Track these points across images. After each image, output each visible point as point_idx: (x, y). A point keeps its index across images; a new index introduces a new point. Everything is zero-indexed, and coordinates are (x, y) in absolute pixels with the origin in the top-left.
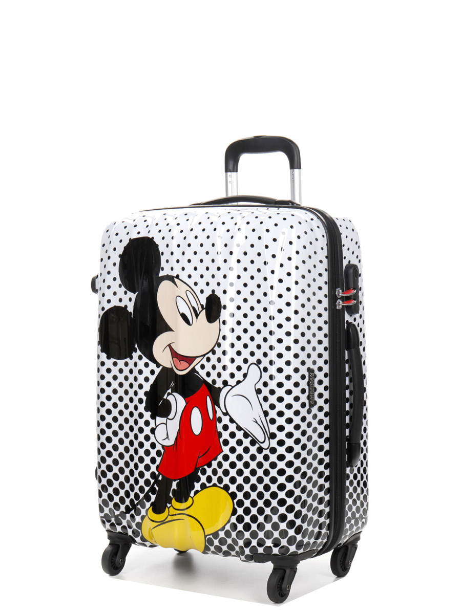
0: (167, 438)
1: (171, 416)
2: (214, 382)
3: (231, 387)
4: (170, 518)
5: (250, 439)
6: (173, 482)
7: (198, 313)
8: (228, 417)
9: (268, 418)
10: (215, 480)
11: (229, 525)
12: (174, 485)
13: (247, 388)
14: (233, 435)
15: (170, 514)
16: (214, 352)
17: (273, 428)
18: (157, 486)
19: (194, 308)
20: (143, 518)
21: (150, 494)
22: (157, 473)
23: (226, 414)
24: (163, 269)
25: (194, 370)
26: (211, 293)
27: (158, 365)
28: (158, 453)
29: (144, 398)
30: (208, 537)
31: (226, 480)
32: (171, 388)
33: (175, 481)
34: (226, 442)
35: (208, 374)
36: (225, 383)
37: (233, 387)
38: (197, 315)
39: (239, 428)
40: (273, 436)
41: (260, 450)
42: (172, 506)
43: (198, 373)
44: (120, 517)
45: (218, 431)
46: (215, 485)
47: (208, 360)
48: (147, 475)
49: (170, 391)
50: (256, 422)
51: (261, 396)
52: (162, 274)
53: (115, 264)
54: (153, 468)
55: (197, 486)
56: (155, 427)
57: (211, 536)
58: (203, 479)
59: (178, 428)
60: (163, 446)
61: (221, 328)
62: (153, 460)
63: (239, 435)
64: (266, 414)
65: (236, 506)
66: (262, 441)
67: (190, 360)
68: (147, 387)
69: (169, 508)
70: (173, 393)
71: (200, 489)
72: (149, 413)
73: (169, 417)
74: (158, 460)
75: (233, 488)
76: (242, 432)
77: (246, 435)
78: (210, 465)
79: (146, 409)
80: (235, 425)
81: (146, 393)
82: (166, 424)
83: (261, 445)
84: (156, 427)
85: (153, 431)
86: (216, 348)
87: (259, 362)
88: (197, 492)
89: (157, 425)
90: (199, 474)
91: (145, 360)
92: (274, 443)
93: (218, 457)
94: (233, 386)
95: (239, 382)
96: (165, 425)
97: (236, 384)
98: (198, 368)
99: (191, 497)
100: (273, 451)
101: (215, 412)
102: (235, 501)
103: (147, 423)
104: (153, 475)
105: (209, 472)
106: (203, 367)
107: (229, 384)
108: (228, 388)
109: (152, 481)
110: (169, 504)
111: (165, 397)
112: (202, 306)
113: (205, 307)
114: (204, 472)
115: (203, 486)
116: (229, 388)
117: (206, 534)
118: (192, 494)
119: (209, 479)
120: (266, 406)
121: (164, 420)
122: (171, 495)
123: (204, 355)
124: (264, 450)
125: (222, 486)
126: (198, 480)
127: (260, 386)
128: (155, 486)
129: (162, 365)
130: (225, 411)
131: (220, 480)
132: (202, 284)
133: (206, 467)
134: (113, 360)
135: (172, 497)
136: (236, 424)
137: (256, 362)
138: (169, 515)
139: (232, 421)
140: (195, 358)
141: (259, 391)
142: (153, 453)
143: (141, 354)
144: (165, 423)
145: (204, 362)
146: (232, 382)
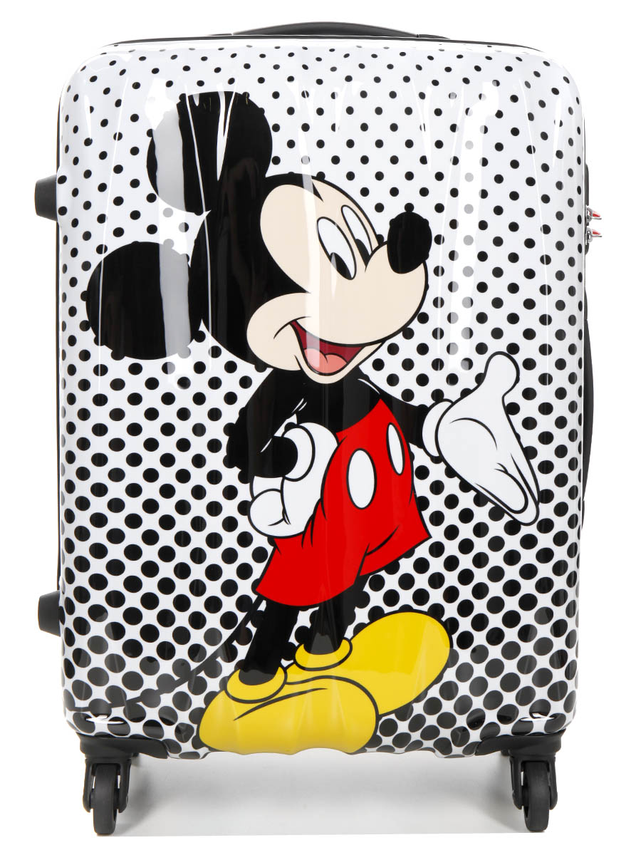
0: (284, 519)
1: (295, 473)
2: (408, 394)
3: (450, 404)
4: (287, 690)
5: (489, 506)
6: (301, 613)
7: (370, 252)
8: (442, 466)
9: (535, 463)
10: (406, 597)
11: (437, 687)
12: (304, 619)
13: (486, 403)
14: (452, 502)
15: (288, 681)
16: (407, 333)
17: (547, 481)
18: (254, 625)
19: (359, 243)
20: (210, 698)
21: (235, 643)
22: (254, 597)
23: (438, 459)
24: (277, 161)
25: (357, 372)
26: (404, 211)
27: (261, 366)
28: (259, 555)
29: (224, 440)
30: (384, 718)
31: (436, 596)
32: (297, 412)
33: (305, 609)
34: (437, 518)
35: (393, 380)
36: (438, 396)
37: (453, 404)
38: (366, 258)
39: (465, 486)
40: (546, 496)
41: (513, 528)
42: (295, 662)
43: (366, 378)
44: (141, 704)
45: (419, 494)
46: (406, 609)
47: (393, 350)
48: (229, 604)
49: (293, 419)
50: (506, 472)
51: (517, 419)
52: (273, 171)
53: (135, 151)
54: (245, 588)
55: (361, 615)
56: (250, 499)
57: (393, 716)
58: (376, 599)
59: (319, 497)
60: (272, 540)
61: (430, 283)
62: (244, 571)
63: (466, 500)
64: (530, 453)
65: (456, 647)
66: (520, 507)
67: (346, 351)
68: (231, 414)
69: (285, 669)
70: (302, 425)
71: (367, 621)
72: (236, 471)
73: (288, 476)
74: (258, 569)
75: (451, 610)
76: (473, 493)
77: (480, 500)
78: (393, 569)
79: (229, 462)
80: (456, 481)
81: (229, 429)
82: (281, 491)
83: (517, 517)
84: (254, 498)
85: (244, 508)
86: (415, 325)
87: (513, 349)
88: (360, 628)
89: (255, 495)
90: (367, 589)
91: (227, 356)
92: (547, 511)
93: (416, 550)
94: (454, 401)
95: (466, 393)
96: (279, 494)
97: (459, 396)
98: (367, 368)
99: (346, 639)
100: (546, 526)
101: (408, 457)
102: (455, 637)
103: (230, 493)
104: (243, 603)
105: (391, 582)
106: (378, 365)
107: (445, 397)
108: (443, 406)
109: (241, 616)
110: (287, 659)
111: (279, 433)
112: (379, 238)
113: (386, 239)
114: (378, 584)
115: (376, 614)
116: (445, 405)
117: (380, 713)
118: (349, 632)
119: (391, 598)
120: (530, 438)
121: (275, 482)
122: (292, 639)
123: (383, 341)
124: (522, 526)
125: (425, 608)
126: (365, 600)
127: (516, 397)
128: (250, 626)
129: (270, 366)
130: (436, 454)
131: (421, 597)
132: (379, 192)
133: (383, 573)
134: (128, 361)
135: (296, 644)
136: (460, 477)
137: (506, 351)
138: (285, 683)
139: (451, 472)
140: (361, 347)
141: (512, 409)
142: (245, 555)
143: (217, 344)
144: (279, 488)
145: (383, 353)
146: (452, 392)
